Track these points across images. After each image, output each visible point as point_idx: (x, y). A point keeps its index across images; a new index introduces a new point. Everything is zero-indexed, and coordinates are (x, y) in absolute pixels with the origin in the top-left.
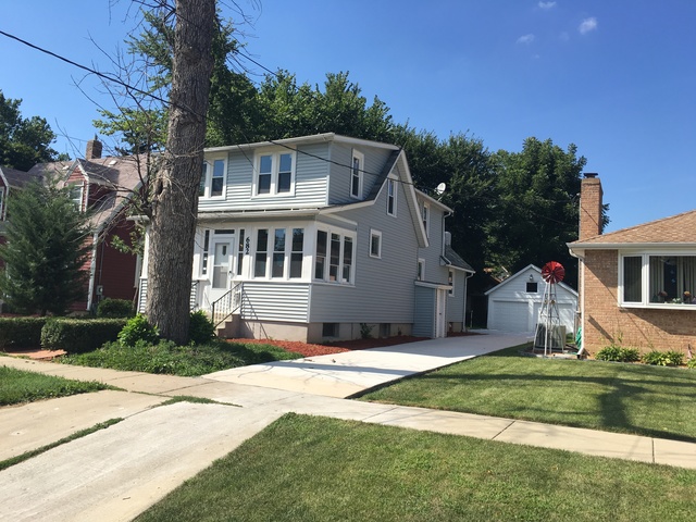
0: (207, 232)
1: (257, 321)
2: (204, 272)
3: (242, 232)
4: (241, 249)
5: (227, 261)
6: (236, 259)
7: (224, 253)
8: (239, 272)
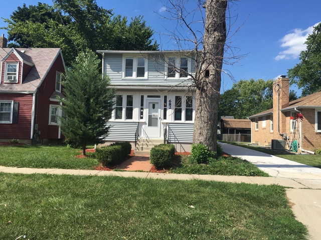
0: (142, 97)
1: (179, 143)
2: (142, 118)
3: (166, 97)
4: (165, 106)
5: (157, 112)
6: (162, 111)
7: (154, 108)
8: (165, 118)
